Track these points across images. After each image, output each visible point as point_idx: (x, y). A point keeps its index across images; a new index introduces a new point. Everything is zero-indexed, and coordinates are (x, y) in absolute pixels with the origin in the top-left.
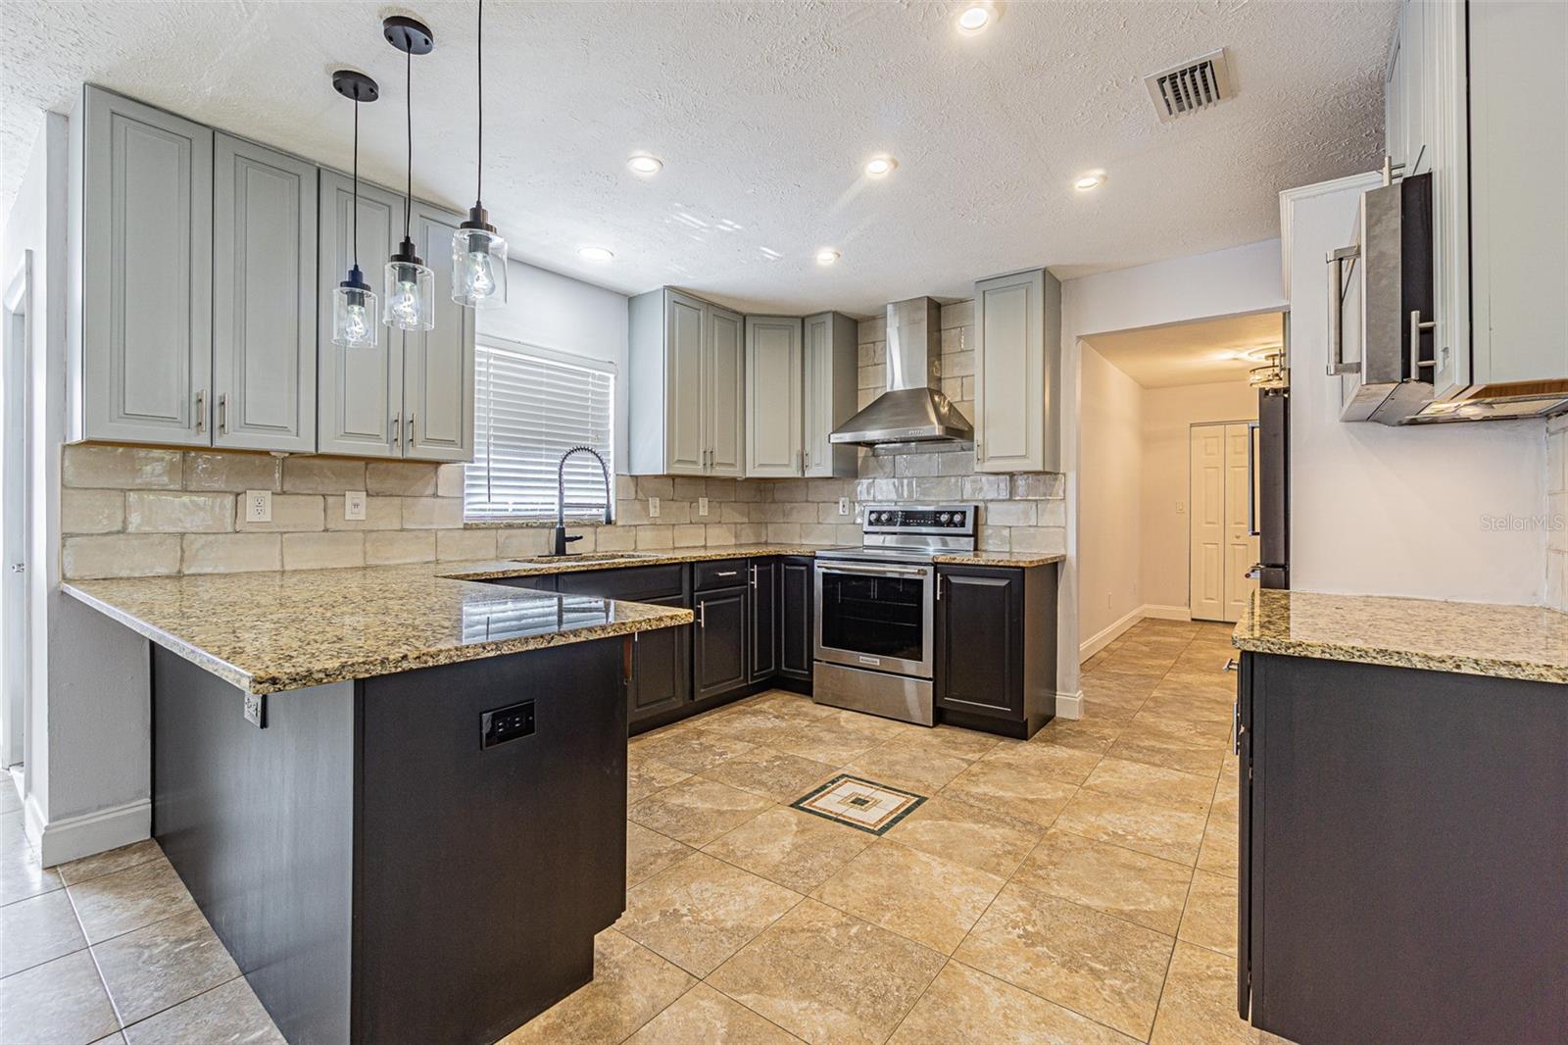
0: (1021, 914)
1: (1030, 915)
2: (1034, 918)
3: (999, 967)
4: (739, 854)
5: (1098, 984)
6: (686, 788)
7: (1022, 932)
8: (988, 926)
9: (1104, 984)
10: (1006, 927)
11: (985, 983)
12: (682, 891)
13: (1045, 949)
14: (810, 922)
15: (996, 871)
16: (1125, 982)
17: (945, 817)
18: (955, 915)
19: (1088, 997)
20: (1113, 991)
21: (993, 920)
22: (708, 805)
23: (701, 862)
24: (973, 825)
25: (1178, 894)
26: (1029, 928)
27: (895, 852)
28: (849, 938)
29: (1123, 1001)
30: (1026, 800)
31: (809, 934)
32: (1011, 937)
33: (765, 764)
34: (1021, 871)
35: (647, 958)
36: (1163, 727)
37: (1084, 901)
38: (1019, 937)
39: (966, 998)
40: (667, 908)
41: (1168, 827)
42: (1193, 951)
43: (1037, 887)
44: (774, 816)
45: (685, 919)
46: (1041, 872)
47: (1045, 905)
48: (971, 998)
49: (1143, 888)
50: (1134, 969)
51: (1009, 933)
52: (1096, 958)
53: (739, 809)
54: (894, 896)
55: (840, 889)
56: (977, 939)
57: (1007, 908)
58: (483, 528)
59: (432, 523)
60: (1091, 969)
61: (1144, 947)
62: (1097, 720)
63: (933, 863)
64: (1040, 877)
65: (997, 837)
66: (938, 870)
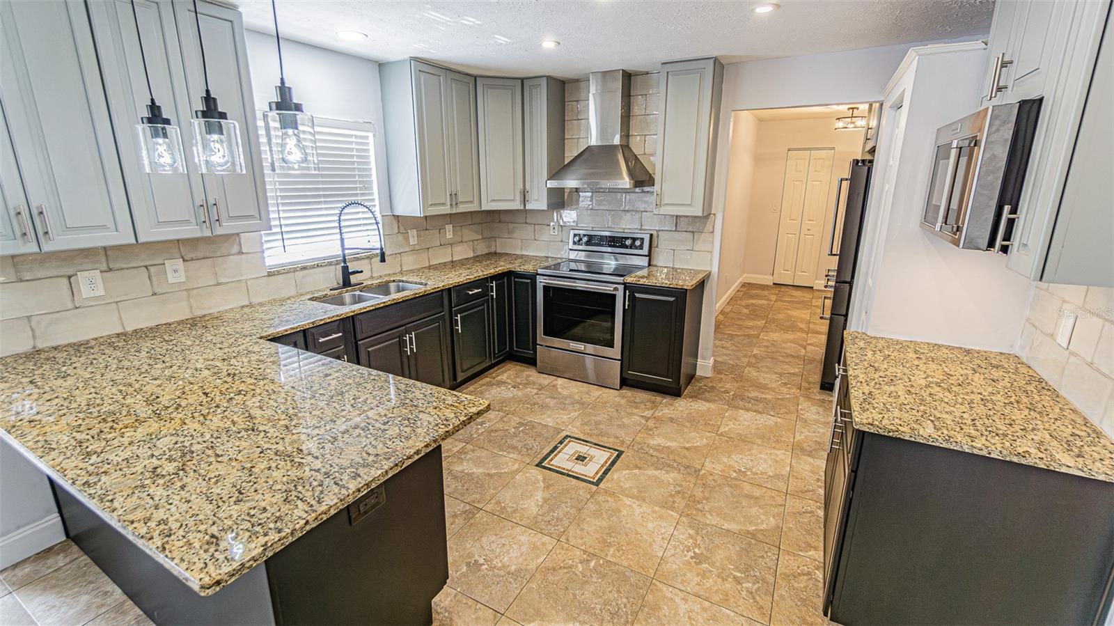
0: (691, 541)
1: (696, 540)
2: (699, 542)
3: (683, 582)
4: (509, 510)
5: (739, 587)
6: (463, 456)
7: (693, 554)
8: (672, 551)
9: (742, 587)
10: (683, 551)
11: (675, 595)
12: (477, 544)
13: (707, 565)
14: (564, 561)
15: (672, 508)
16: (754, 584)
17: (636, 467)
18: (653, 546)
19: (734, 597)
20: (748, 591)
21: (675, 547)
22: (481, 470)
23: (485, 519)
24: (654, 472)
25: (778, 515)
26: (697, 550)
27: (609, 499)
28: (590, 570)
29: (754, 598)
30: (685, 448)
31: (565, 571)
32: (686, 558)
33: (513, 430)
34: (687, 506)
35: (464, 601)
36: (761, 380)
37: (726, 526)
38: (692, 559)
39: (665, 607)
40: (469, 560)
41: (770, 463)
42: (789, 557)
43: (698, 518)
44: (527, 475)
45: (483, 567)
46: (699, 506)
47: (704, 532)
48: (668, 607)
49: (759, 512)
50: (758, 574)
52: (736, 568)
53: (503, 471)
54: (613, 535)
55: (579, 532)
56: (667, 563)
57: (682, 537)
58: (284, 273)
59: (242, 275)
60: (735, 577)
61: (762, 557)
62: (722, 376)
63: (634, 505)
64: (699, 510)
65: (671, 480)
66: (638, 510)
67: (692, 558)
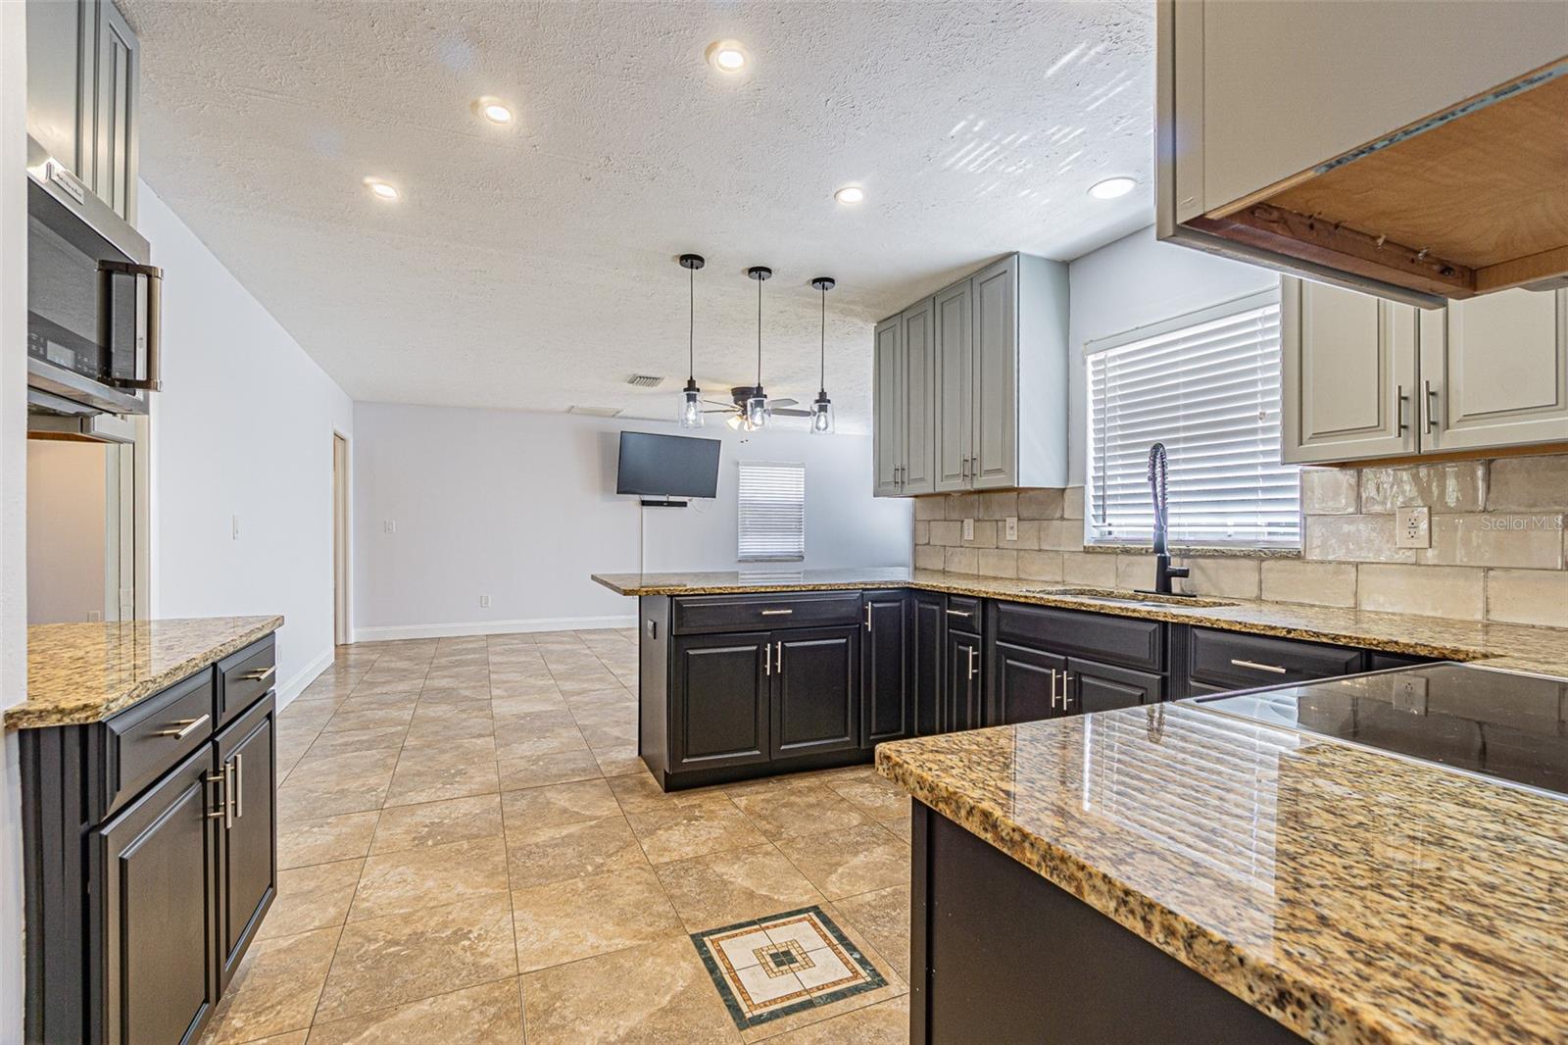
1: (473, 954)
2: (468, 954)
3: (471, 905)
7: (471, 936)
8: (502, 924)
10: (487, 932)
13: (443, 935)
15: (540, 975)
18: (534, 915)
21: (502, 930)
26: (467, 943)
27: (651, 929)
34: (516, 997)
37: (425, 1006)
43: (485, 988)
46: (492, 1010)
47: (464, 973)
48: (477, 882)
51: (481, 929)
54: (596, 899)
55: (640, 879)
56: (502, 910)
57: (499, 947)
58: (1100, 553)
59: (1060, 546)
60: (398, 946)
61: (349, 992)
63: (605, 942)
64: (490, 1003)
65: (583, 1029)
66: (592, 939)
67: (470, 932)
